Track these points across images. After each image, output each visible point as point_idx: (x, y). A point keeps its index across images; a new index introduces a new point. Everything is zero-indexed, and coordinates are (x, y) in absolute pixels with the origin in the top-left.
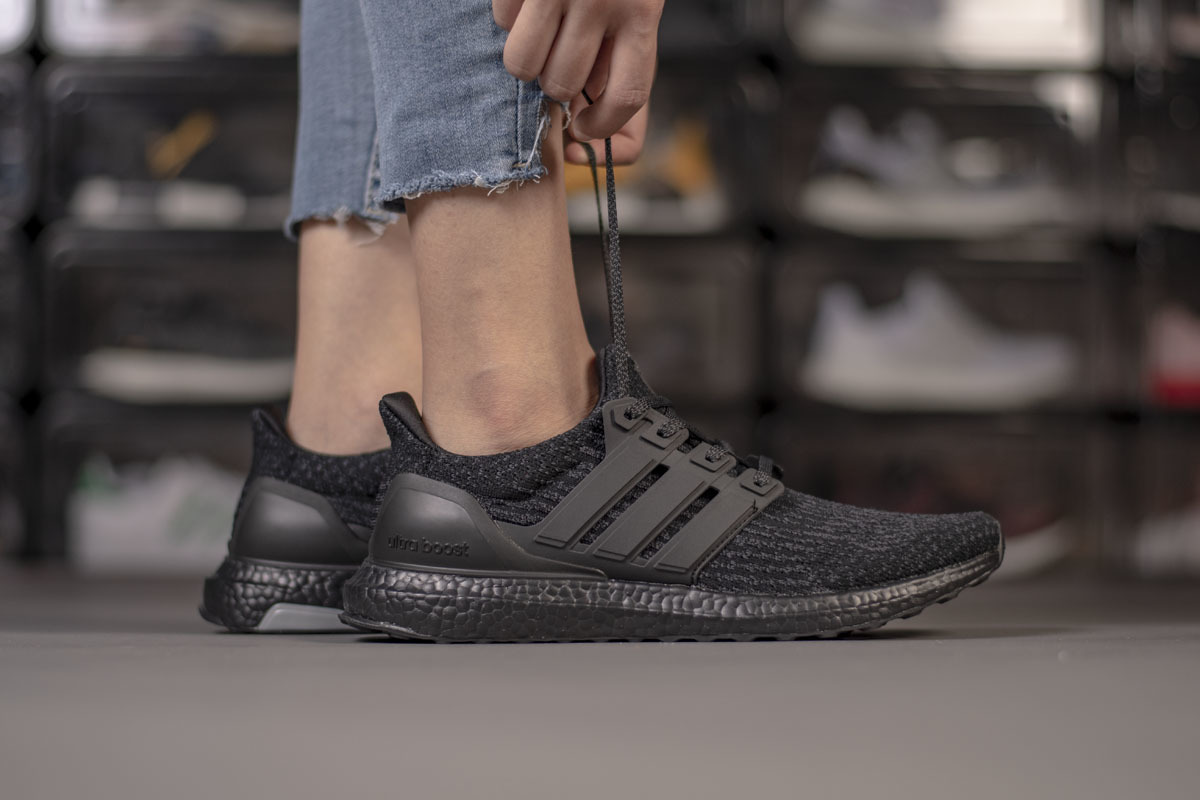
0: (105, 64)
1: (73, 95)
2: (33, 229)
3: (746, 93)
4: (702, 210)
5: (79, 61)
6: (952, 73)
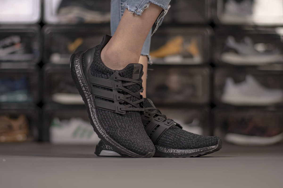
0: (58, 25)
1: (50, 33)
2: (41, 64)
3: (208, 32)
4: (197, 59)
5: (51, 25)
6: (256, 27)
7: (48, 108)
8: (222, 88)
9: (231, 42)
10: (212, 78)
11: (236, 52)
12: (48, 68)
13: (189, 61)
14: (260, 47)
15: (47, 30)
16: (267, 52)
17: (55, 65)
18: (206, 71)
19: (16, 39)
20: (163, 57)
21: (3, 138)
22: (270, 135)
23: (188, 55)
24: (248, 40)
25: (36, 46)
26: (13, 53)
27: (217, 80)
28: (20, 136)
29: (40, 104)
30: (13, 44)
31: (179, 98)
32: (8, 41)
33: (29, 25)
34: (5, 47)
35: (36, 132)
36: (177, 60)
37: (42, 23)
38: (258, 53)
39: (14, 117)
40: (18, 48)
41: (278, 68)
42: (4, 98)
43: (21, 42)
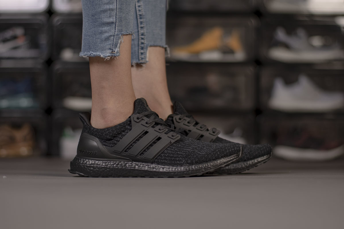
0: (70, 14)
3: (253, 22)
4: (240, 56)
5: (62, 14)
6: (311, 16)
7: (58, 115)
8: (270, 91)
9: (281, 35)
10: (257, 79)
11: (286, 46)
12: (57, 67)
13: (229, 58)
14: (317, 41)
15: (56, 20)
16: (325, 47)
17: (66, 63)
18: (250, 70)
19: (19, 31)
20: (197, 53)
21: (4, 152)
22: (327, 148)
23: (227, 51)
24: (301, 33)
25: (43, 40)
26: (15, 48)
27: (264, 81)
28: (24, 150)
29: (49, 111)
30: (15, 38)
31: (218, 103)
32: (9, 34)
33: (34, 14)
34: (5, 41)
35: (43, 145)
36: (214, 56)
37: (50, 12)
38: (313, 48)
39: (17, 126)
40: (21, 42)
41: (338, 67)
42: (5, 103)
43: (25, 34)
